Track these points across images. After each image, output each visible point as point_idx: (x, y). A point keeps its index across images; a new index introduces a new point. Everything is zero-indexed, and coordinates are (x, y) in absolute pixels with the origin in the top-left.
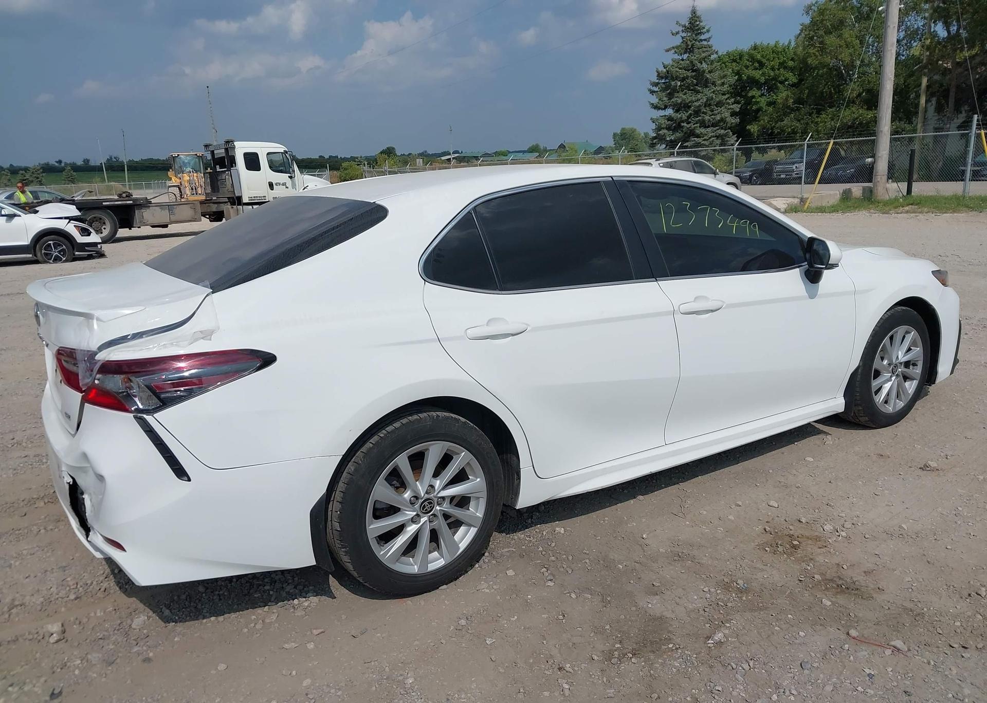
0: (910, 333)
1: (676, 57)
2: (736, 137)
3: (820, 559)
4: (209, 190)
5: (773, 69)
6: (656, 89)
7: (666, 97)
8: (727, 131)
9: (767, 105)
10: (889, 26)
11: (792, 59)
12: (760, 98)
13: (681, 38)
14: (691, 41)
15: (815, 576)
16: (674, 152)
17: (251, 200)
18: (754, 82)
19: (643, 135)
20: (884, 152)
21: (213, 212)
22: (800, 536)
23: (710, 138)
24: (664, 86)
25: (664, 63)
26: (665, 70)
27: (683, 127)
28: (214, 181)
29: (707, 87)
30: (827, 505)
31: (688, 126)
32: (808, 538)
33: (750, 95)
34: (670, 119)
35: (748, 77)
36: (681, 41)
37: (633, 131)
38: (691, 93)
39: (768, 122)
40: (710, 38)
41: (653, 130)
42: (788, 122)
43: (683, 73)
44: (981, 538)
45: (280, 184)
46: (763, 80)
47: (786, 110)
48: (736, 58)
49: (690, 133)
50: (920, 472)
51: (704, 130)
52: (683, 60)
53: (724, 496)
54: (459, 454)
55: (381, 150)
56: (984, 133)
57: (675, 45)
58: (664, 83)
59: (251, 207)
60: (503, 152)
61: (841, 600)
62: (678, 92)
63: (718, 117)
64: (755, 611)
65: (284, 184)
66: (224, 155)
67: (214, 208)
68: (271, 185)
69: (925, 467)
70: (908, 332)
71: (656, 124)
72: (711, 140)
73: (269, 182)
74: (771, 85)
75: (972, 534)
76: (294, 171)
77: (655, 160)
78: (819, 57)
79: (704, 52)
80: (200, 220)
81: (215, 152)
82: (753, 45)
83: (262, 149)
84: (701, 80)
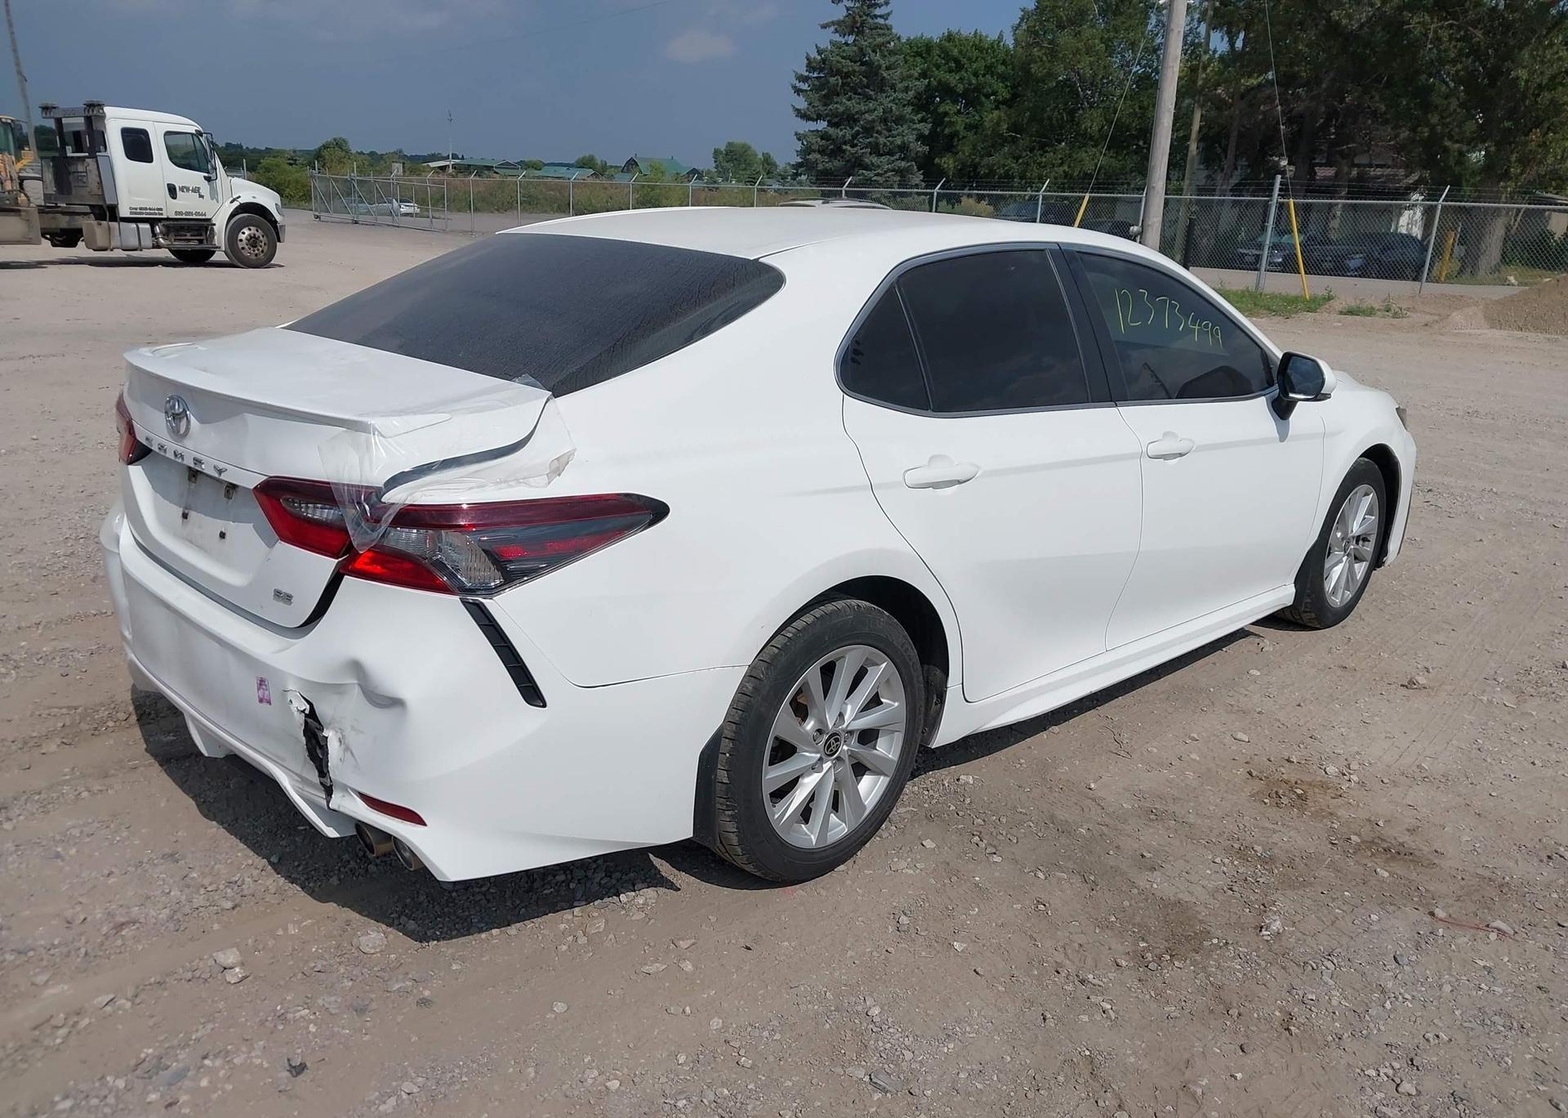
0: (1368, 495)
1: (837, 38)
2: (922, 174)
3: (1341, 812)
4: (52, 190)
5: (976, 75)
6: (805, 87)
7: (820, 101)
8: (909, 164)
9: (965, 128)
10: (1172, 30)
11: (1004, 63)
12: (957, 117)
13: (845, 9)
14: (860, 17)
15: (1352, 836)
16: (841, 191)
17: (136, 213)
18: (947, 92)
19: (760, 156)
20: (1155, 219)
21: (61, 230)
22: (1299, 782)
23: (886, 172)
24: (816, 83)
25: (819, 45)
26: (819, 58)
27: (844, 151)
28: (63, 175)
29: (882, 91)
30: (1311, 737)
31: (853, 150)
32: (1310, 785)
33: (941, 110)
34: (824, 136)
35: (940, 82)
36: (845, 13)
37: (746, 148)
38: (859, 98)
39: (969, 156)
40: (888, 14)
41: (797, 151)
42: (999, 159)
43: (848, 66)
44: (1525, 781)
45: (188, 189)
46: (960, 88)
47: (997, 141)
48: (922, 50)
49: (855, 162)
50: (1404, 691)
51: (876, 158)
52: (846, 44)
53: (1168, 727)
54: (877, 665)
55: (324, 142)
56: (1294, 203)
57: (836, 19)
58: (817, 78)
59: (134, 225)
60: (535, 164)
61: (1399, 869)
62: (838, 95)
63: (899, 141)
64: (1298, 888)
65: (196, 190)
66: (83, 128)
67: (63, 222)
68: (172, 191)
69: (1410, 684)
70: (1367, 494)
71: (803, 144)
72: (888, 175)
73: (168, 185)
74: (972, 98)
75: (1513, 776)
76: (216, 169)
77: (821, 201)
78: (1047, 65)
79: (879, 35)
80: (39, 243)
81: (64, 121)
82: (946, 34)
83: (157, 124)
84: (873, 80)
